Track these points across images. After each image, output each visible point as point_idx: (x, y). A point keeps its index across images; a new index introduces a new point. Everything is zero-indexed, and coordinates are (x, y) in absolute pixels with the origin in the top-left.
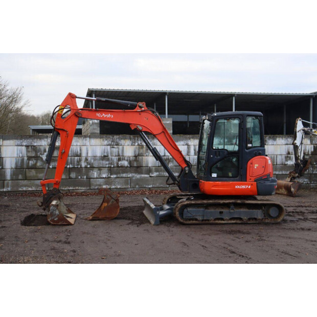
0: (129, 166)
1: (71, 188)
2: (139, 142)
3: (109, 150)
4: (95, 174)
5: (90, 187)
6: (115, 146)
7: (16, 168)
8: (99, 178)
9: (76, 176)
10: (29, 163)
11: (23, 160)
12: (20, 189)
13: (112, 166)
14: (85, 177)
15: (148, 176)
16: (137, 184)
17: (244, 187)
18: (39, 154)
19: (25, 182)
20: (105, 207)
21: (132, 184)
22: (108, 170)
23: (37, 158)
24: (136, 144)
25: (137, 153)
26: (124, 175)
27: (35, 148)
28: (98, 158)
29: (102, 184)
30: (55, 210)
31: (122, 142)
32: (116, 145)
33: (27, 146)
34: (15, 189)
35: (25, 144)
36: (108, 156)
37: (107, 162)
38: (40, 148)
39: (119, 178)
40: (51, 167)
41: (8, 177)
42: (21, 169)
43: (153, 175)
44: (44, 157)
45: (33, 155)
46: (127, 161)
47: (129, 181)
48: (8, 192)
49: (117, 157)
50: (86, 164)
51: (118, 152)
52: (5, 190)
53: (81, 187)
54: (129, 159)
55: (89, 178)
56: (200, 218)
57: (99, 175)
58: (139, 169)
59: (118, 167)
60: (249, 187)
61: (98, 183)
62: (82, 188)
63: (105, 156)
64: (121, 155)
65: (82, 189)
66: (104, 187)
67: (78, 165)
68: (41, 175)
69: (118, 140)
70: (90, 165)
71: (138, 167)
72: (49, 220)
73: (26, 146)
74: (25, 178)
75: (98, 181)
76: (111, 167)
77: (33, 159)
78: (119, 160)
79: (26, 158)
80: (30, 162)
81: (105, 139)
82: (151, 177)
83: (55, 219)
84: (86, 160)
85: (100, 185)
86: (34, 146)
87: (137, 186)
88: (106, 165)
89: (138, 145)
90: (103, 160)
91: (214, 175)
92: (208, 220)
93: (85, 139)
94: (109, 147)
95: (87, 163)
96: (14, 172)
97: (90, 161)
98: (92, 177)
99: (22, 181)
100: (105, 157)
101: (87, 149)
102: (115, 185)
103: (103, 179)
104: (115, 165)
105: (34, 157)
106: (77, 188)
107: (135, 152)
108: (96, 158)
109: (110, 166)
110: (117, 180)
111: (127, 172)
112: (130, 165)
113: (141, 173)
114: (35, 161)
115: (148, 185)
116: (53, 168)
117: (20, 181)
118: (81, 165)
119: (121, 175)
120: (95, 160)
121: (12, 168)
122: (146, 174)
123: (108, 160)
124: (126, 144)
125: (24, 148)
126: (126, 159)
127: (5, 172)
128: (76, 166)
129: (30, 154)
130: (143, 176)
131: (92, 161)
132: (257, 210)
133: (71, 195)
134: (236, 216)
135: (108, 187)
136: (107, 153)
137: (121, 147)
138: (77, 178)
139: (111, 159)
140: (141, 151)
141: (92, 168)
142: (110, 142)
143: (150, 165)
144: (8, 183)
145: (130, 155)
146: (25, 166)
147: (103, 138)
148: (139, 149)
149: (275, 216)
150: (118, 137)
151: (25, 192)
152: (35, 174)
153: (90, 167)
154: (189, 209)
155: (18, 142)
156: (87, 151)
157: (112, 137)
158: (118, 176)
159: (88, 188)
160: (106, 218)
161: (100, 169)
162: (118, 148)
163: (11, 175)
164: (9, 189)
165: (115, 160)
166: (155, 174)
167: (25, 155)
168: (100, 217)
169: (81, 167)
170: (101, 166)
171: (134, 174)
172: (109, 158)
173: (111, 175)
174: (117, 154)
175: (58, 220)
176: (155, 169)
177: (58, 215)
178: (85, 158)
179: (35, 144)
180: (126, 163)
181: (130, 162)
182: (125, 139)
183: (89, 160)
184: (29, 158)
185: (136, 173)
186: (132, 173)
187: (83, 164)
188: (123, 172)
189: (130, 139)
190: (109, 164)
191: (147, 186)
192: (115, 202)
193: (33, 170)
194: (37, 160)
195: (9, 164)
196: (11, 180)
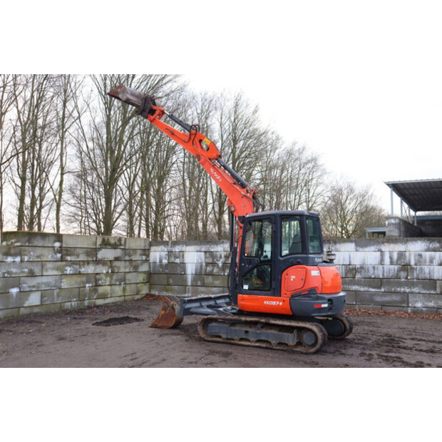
7: (196, 274)
10: (206, 269)
11: (202, 266)
17: (274, 303)
18: (215, 260)
19: (203, 289)
23: (214, 264)
27: (212, 254)
33: (206, 252)
35: (203, 250)
38: (216, 255)
40: (226, 274)
41: (189, 283)
42: (200, 275)
44: (220, 265)
45: (211, 261)
56: (224, 336)
60: (281, 304)
68: (217, 283)
73: (204, 252)
74: (203, 285)
77: (210, 265)
79: (204, 264)
80: (208, 268)
91: (246, 287)
92: (233, 339)
96: (194, 278)
99: (201, 288)
105: (211, 263)
114: (212, 268)
117: (199, 288)
121: (192, 274)
125: (203, 254)
127: (187, 277)
129: (208, 261)
132: (288, 334)
134: (263, 338)
144: (189, 289)
146: (203, 273)
149: (310, 344)
152: (211, 281)
154: (214, 324)
155: (197, 248)
163: (191, 281)
167: (204, 262)
168: (159, 325)
179: (212, 250)
184: (207, 264)
192: (172, 311)
193: (210, 277)
194: (213, 266)
195: (190, 270)
196: (192, 286)
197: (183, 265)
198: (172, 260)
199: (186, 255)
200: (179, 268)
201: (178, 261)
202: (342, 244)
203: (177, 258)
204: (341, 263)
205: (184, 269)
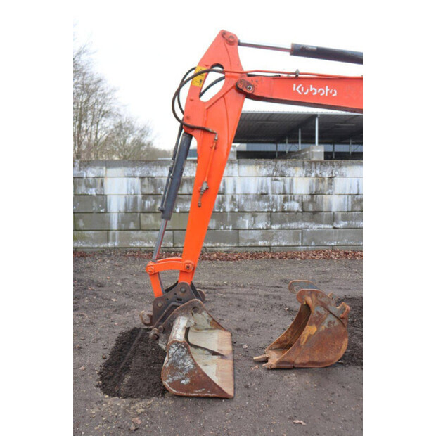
0: (300, 210)
1: (208, 245)
2: (318, 172)
3: (269, 184)
4: (246, 222)
5: (238, 243)
6: (280, 178)
7: (126, 212)
8: (253, 229)
9: (217, 224)
10: (144, 204)
11: (135, 199)
12: (132, 245)
13: (274, 210)
14: (231, 227)
15: (331, 227)
16: (313, 240)
18: (159, 189)
19: (140, 234)
20: (310, 336)
21: (305, 240)
22: (267, 215)
23: (157, 196)
24: (313, 175)
25: (314, 190)
26: (293, 225)
27: (153, 181)
28: (252, 197)
29: (257, 238)
30: (183, 357)
31: (291, 171)
32: (282, 176)
33: (142, 178)
34: (125, 244)
35: (138, 174)
36: (267, 194)
37: (266, 204)
38: (161, 181)
39: (284, 229)
40: (178, 210)
41: (115, 226)
42: (132, 214)
43: (338, 226)
45: (152, 191)
46: (298, 202)
47: (300, 235)
48: (115, 248)
49: (282, 196)
50: (232, 206)
51: (284, 187)
52: (110, 245)
53: (224, 243)
54: (300, 198)
55: (237, 230)
57: (253, 225)
58: (316, 216)
59: (283, 211)
61: (251, 237)
62: (225, 245)
63: (262, 194)
64: (288, 191)
65: (225, 247)
66: (261, 243)
67: (220, 208)
69: (283, 168)
70: (238, 207)
71: (314, 212)
72: (166, 383)
73: (140, 177)
74: (140, 229)
75: (251, 234)
76: (271, 212)
77: (151, 197)
78: (285, 200)
79: (140, 197)
80: (147, 202)
81: (262, 166)
82: (334, 228)
83: (183, 382)
84: (233, 199)
85: (254, 241)
86: (152, 177)
87: (313, 243)
88: (265, 208)
89: (317, 176)
90: (259, 200)
93: (231, 167)
94: (269, 179)
95: (235, 205)
96: (122, 218)
97: (239, 202)
98: (242, 227)
99: (135, 232)
100: (262, 196)
101: (234, 182)
102: (277, 241)
103: (259, 231)
104: (279, 209)
105: (152, 195)
106: (218, 244)
107: (311, 187)
108: (249, 197)
109: (270, 209)
110: (281, 232)
111: (297, 221)
112: (302, 208)
113: (321, 222)
114: (154, 201)
115: (331, 241)
116: (181, 212)
117: (132, 232)
118: (224, 209)
119: (288, 225)
120: (246, 200)
121: (120, 212)
122: (328, 224)
123: (268, 200)
124: (297, 175)
125: (137, 181)
126: (296, 198)
127: (109, 217)
128: (216, 210)
129: (146, 191)
130: (322, 226)
131: (243, 201)
133: (210, 259)
135: (267, 243)
136: (267, 188)
137: (288, 180)
138: (218, 228)
139: (273, 199)
140: (321, 186)
141: (242, 212)
142: (271, 172)
143: (334, 209)
144: (114, 235)
145: (303, 193)
146: (139, 209)
147: (260, 164)
148: (317, 183)
150: (283, 162)
151: (138, 249)
152: (153, 221)
153: (239, 212)
155: (128, 171)
156: (235, 185)
157: (274, 163)
158: (284, 226)
159: (235, 245)
160: (313, 363)
161: (254, 214)
162: (284, 181)
163: (118, 223)
164: (116, 244)
165: (279, 201)
166: (342, 224)
167: (139, 192)
168: (297, 361)
169: (224, 212)
170: (257, 209)
171: (308, 224)
172: (269, 198)
173: (271, 224)
174: (282, 192)
175: (190, 384)
176: (342, 215)
177: (191, 372)
178: (231, 197)
179: (154, 175)
180: (295, 206)
181: (303, 205)
182: (296, 166)
183: (237, 200)
184: (146, 196)
185: (311, 222)
186: (304, 221)
187: (228, 207)
188: (291, 221)
189: (304, 166)
190: (269, 207)
191: (328, 244)
192: (337, 323)
193: (151, 216)
194: (156, 199)
195: (116, 206)
196: (120, 230)
197: (102, 198)
198: (82, 190)
199: (108, 182)
200: (94, 204)
201: (93, 192)
202: (349, 168)
203: (91, 187)
204: (348, 193)
205: (105, 205)
